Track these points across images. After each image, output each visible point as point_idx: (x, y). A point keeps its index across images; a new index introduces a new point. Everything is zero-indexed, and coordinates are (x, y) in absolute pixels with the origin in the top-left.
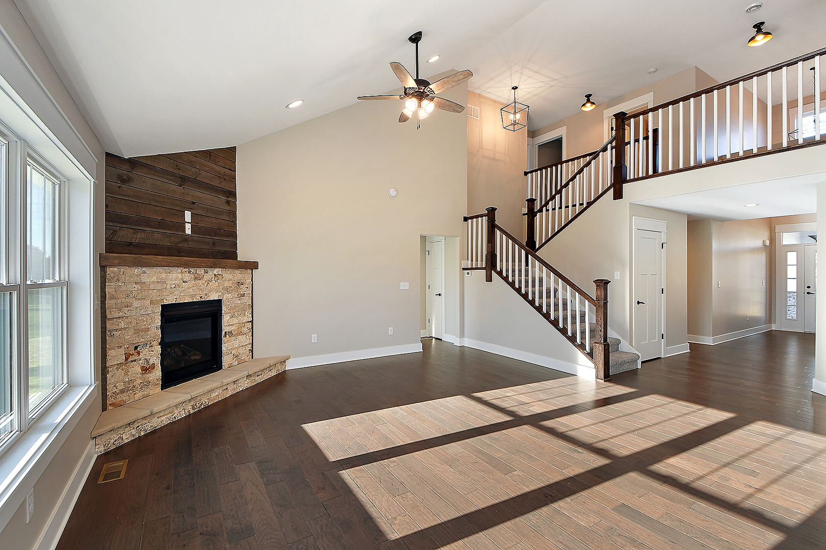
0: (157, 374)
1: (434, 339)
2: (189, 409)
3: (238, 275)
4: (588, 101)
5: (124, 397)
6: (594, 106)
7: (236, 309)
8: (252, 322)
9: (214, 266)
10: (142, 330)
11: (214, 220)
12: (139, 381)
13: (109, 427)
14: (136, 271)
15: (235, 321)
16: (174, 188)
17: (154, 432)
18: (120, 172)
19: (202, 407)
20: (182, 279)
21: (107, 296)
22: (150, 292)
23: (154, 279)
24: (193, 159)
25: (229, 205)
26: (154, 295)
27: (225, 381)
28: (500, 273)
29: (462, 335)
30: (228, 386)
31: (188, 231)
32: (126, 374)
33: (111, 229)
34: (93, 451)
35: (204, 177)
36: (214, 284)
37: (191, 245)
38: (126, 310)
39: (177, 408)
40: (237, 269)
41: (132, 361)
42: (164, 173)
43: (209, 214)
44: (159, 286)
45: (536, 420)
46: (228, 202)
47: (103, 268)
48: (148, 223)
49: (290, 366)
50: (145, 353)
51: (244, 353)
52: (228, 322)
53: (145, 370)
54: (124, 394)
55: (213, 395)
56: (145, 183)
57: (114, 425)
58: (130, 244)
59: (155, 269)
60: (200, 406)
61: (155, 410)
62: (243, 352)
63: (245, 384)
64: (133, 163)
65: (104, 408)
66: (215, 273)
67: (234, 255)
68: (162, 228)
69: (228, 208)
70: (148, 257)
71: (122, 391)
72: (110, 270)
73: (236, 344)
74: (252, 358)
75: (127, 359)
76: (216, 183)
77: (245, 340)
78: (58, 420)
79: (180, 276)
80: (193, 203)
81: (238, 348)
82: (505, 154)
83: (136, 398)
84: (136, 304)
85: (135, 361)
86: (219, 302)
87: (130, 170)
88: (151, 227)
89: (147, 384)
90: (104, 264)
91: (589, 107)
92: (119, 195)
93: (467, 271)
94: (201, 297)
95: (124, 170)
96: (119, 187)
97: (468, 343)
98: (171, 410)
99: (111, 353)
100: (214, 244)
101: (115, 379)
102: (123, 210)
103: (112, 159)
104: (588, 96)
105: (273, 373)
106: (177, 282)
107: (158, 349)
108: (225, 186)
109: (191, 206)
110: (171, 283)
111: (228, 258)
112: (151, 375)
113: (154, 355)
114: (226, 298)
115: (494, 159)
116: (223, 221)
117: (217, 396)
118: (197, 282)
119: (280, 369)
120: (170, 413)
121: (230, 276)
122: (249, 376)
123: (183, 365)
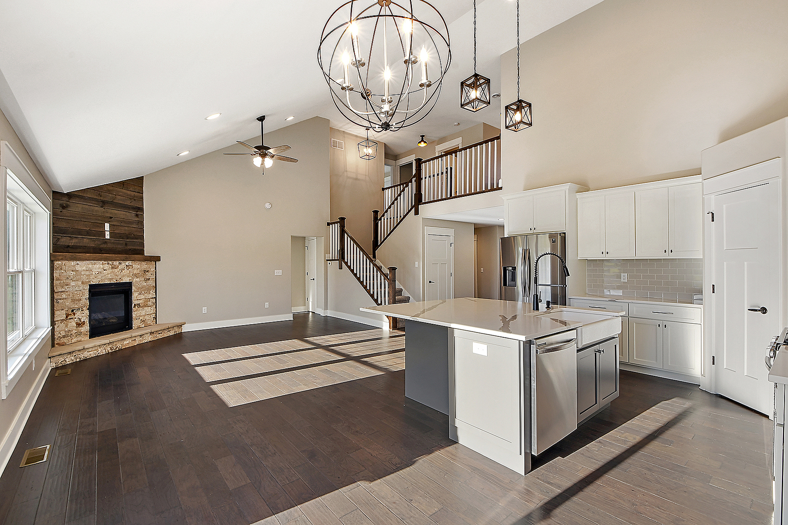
0: (87, 328)
1: (311, 313)
2: (108, 349)
3: (145, 265)
4: (422, 140)
5: (65, 340)
6: (425, 144)
7: (143, 289)
8: (156, 298)
9: (126, 260)
10: (77, 300)
11: (126, 228)
12: (74, 331)
13: (58, 353)
14: (73, 263)
15: (142, 297)
16: (98, 209)
17: (86, 360)
18: (61, 202)
19: (117, 349)
20: (103, 268)
21: (55, 279)
22: (82, 276)
23: (84, 268)
24: (111, 188)
25: (138, 217)
26: (84, 278)
27: (134, 335)
28: (346, 263)
29: (326, 308)
30: (136, 338)
31: (107, 236)
32: (66, 326)
33: (56, 238)
34: (49, 366)
35: (119, 199)
36: (126, 272)
37: (109, 246)
38: (66, 287)
39: (100, 348)
40: (143, 261)
41: (70, 319)
42: (91, 199)
43: (122, 224)
44: (88, 273)
45: (358, 359)
46: (137, 215)
47: (52, 262)
48: (80, 232)
49: (186, 329)
50: (78, 314)
51: (150, 319)
52: (136, 297)
53: (79, 325)
54: (65, 338)
55: (125, 343)
56: (77, 207)
57: (61, 352)
58: (68, 246)
59: (85, 262)
60: (116, 348)
61: (86, 346)
62: (148, 318)
63: (148, 338)
64: (70, 195)
65: (53, 346)
66: (127, 264)
67: (141, 252)
68: (89, 236)
69: (137, 219)
70: (80, 254)
71: (64, 337)
72: (56, 263)
73: (143, 313)
74: (156, 324)
75: (67, 317)
76: (128, 203)
77: (150, 310)
78: (25, 352)
79: (102, 266)
80: (111, 218)
81: (144, 316)
82: (366, 175)
83: (73, 342)
84: (73, 284)
85: (72, 319)
86: (130, 284)
87: (67, 200)
88: (82, 235)
89: (79, 334)
90: (52, 259)
91: (423, 145)
92: (60, 216)
93: (329, 262)
94: (116, 280)
95: (64, 201)
96: (61, 211)
97: (330, 313)
98: (96, 348)
99: (57, 313)
100: (126, 244)
101: (60, 329)
102: (63, 225)
103: (57, 195)
104: (422, 136)
105: (172, 333)
106: (99, 270)
107: (87, 312)
108: (134, 204)
109: (109, 219)
110: (95, 271)
111: (137, 254)
112: (82, 328)
113: (84, 315)
114: (135, 280)
115: (356, 179)
116: (133, 228)
117: (128, 343)
118: (113, 270)
119: (178, 331)
120: (95, 350)
121: (138, 266)
122: (151, 333)
123: (104, 324)
